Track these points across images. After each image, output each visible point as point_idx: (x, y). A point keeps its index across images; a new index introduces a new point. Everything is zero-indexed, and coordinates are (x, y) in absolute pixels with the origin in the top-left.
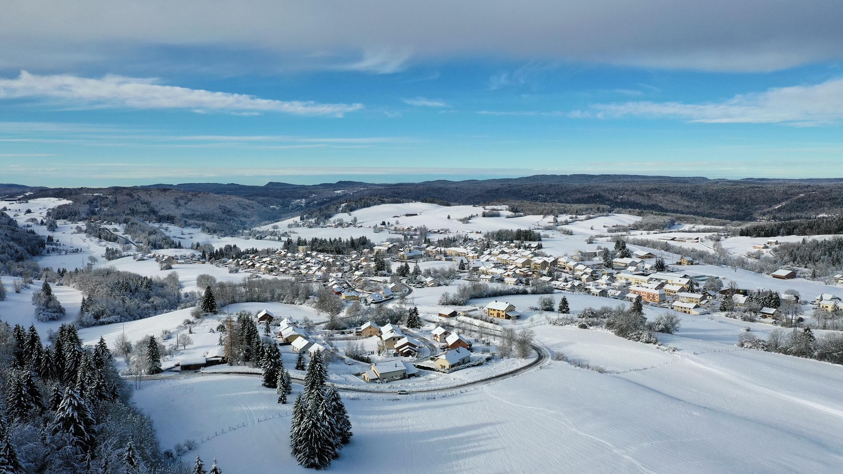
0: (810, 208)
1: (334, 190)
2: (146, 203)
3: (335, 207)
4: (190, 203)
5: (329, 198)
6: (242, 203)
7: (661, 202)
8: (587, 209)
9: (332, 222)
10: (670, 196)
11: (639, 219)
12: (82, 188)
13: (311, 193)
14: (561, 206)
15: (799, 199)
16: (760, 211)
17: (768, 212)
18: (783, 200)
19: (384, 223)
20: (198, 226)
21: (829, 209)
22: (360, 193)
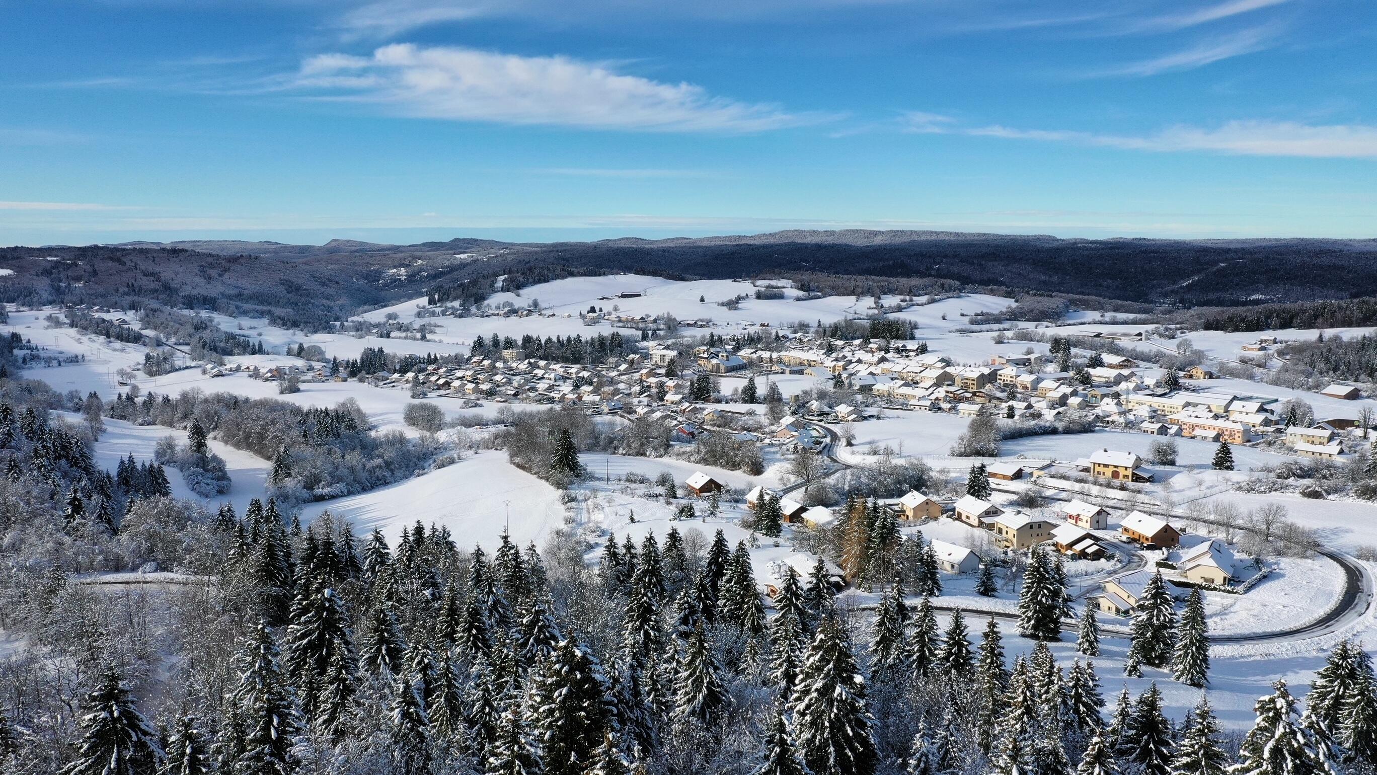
0: (1237, 285)
1: (455, 254)
2: (152, 274)
3: (489, 282)
4: (226, 275)
5: (448, 267)
6: (318, 275)
7: (1003, 276)
8: (926, 287)
9: (493, 307)
10: (1016, 265)
11: (1011, 303)
12: (16, 248)
13: (417, 258)
14: (884, 280)
15: (1218, 270)
16: (1159, 290)
17: (1172, 291)
18: (1193, 273)
19: (593, 310)
20: (262, 314)
21: (1266, 287)
22: (500, 259)
